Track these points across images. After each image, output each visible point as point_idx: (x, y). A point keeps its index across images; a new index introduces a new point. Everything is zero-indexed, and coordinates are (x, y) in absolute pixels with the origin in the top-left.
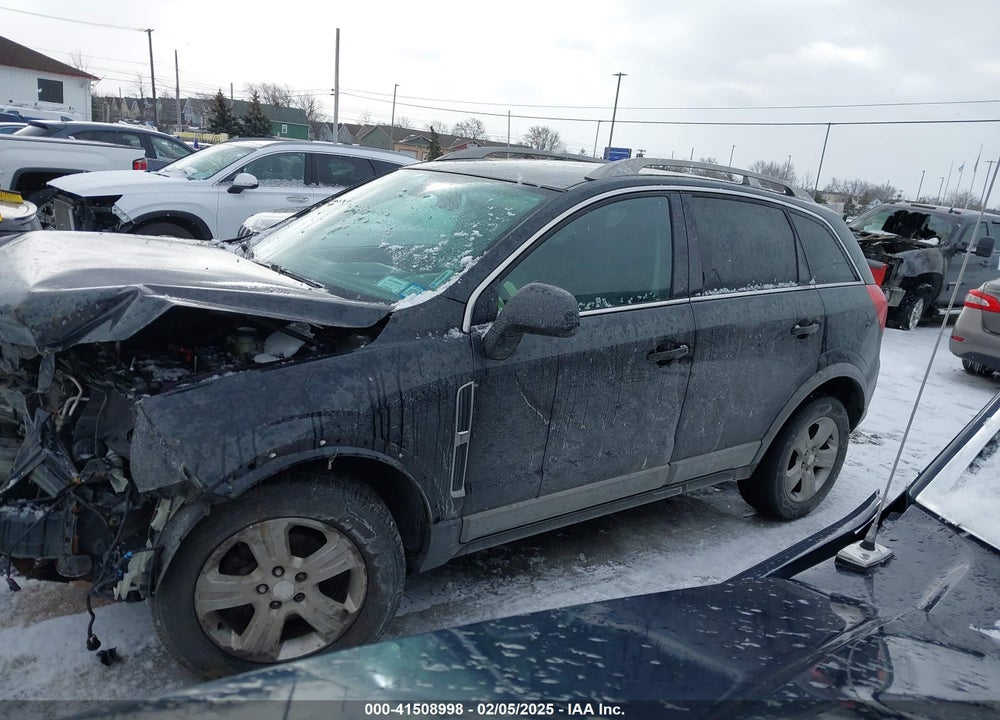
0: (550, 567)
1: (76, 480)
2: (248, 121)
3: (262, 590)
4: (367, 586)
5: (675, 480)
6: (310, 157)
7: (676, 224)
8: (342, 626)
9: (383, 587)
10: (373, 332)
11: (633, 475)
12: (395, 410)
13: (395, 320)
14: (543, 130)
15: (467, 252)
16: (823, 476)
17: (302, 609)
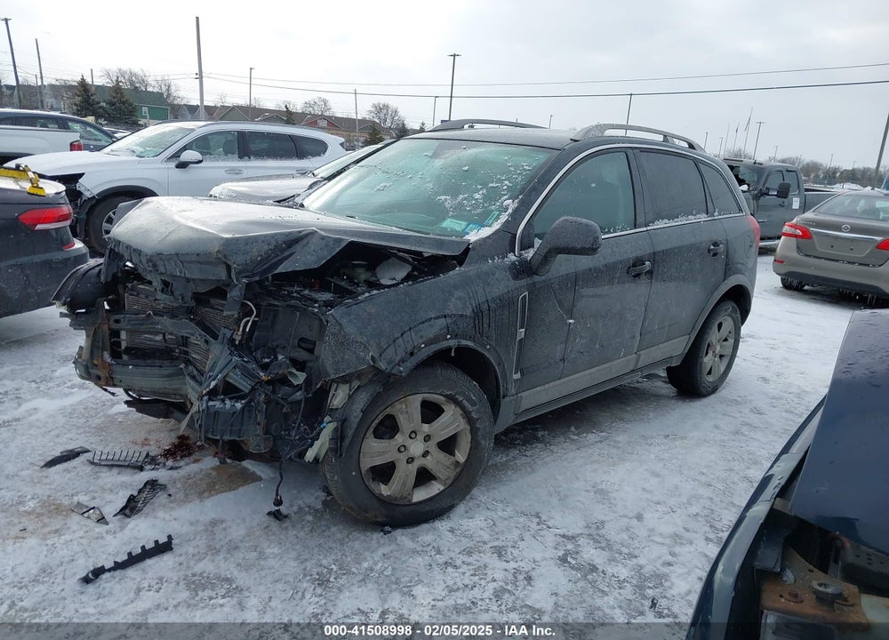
0: (554, 437)
1: (264, 378)
2: (112, 104)
3: (402, 449)
4: (471, 442)
5: (639, 366)
6: (241, 134)
7: (633, 172)
8: (454, 473)
9: (483, 442)
10: (461, 259)
11: (615, 362)
12: (486, 313)
13: (474, 249)
14: (384, 106)
15: (505, 197)
16: (726, 361)
17: (429, 463)
